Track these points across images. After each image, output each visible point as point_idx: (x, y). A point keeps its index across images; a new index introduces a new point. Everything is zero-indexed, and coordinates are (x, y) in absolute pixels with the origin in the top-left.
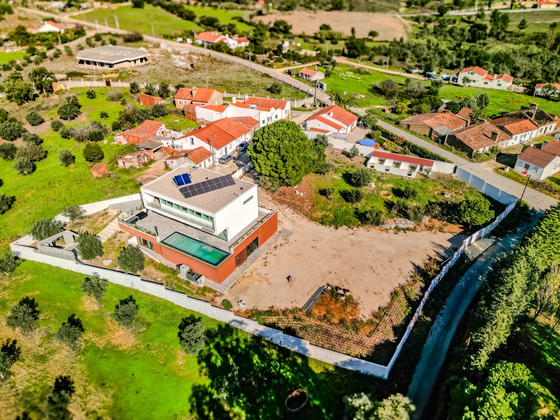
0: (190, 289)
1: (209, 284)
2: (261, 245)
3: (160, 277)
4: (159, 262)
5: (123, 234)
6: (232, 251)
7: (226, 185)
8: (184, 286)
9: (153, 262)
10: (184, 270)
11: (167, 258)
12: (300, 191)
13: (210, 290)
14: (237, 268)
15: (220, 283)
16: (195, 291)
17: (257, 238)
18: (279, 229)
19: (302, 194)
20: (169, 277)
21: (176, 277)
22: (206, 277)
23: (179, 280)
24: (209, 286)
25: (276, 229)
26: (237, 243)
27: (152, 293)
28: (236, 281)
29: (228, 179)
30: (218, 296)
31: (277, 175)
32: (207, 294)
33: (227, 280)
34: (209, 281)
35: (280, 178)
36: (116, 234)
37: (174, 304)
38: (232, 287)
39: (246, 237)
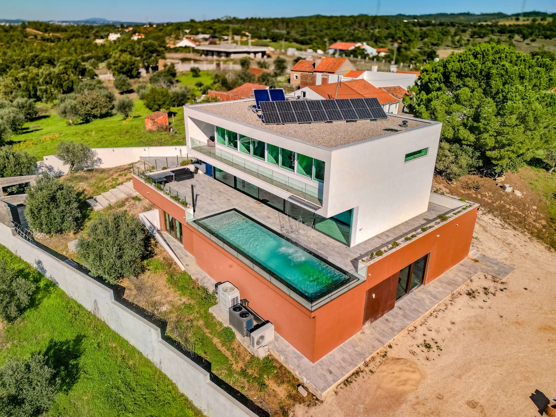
0: (228, 354)
1: (281, 352)
2: (429, 281)
3: (169, 302)
4: (183, 269)
5: (137, 202)
6: (362, 272)
7: (364, 115)
8: (216, 340)
9: (170, 265)
10: (228, 296)
11: (201, 262)
12: (515, 187)
13: (284, 375)
14: (367, 324)
15: (313, 360)
16: (241, 364)
17: (426, 258)
18: (472, 253)
19: (518, 193)
20: (189, 307)
21: (206, 311)
22: (277, 329)
23: (209, 321)
24: (281, 359)
25: (465, 251)
26: (379, 253)
27: (132, 342)
28: (361, 365)
29: (371, 105)
30: (301, 400)
31: (472, 138)
32: (271, 384)
33: (335, 354)
34: (284, 343)
35: (478, 147)
36: (127, 200)
37: (175, 387)
38: (347, 382)
39: (403, 244)
